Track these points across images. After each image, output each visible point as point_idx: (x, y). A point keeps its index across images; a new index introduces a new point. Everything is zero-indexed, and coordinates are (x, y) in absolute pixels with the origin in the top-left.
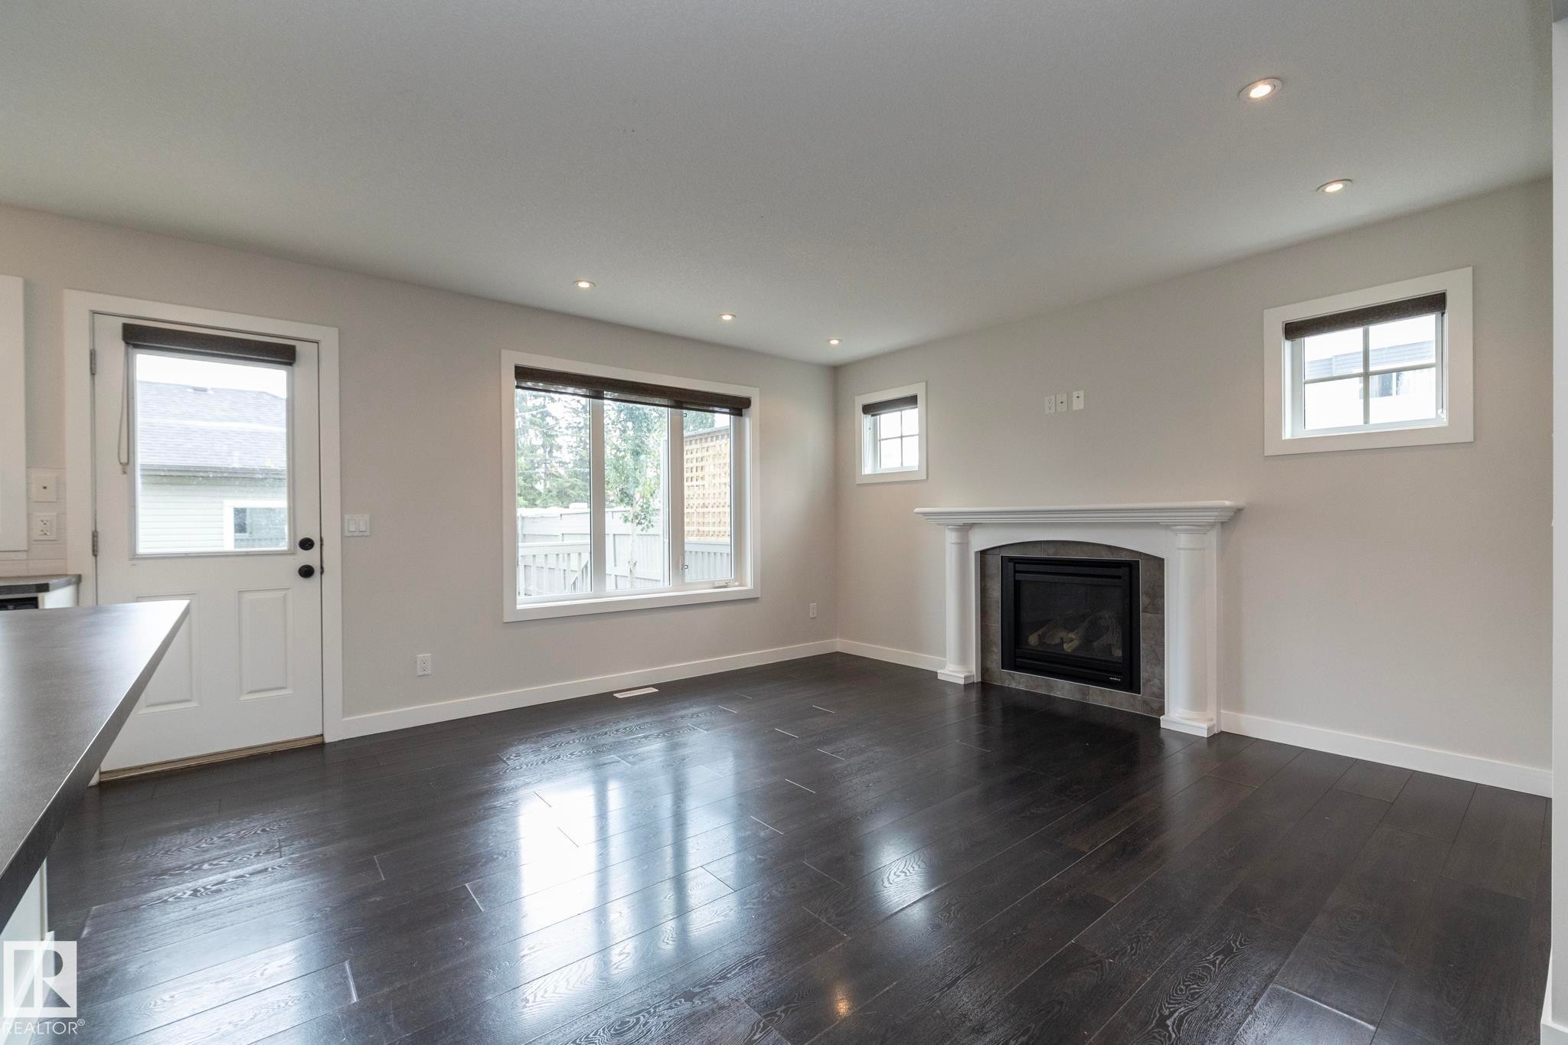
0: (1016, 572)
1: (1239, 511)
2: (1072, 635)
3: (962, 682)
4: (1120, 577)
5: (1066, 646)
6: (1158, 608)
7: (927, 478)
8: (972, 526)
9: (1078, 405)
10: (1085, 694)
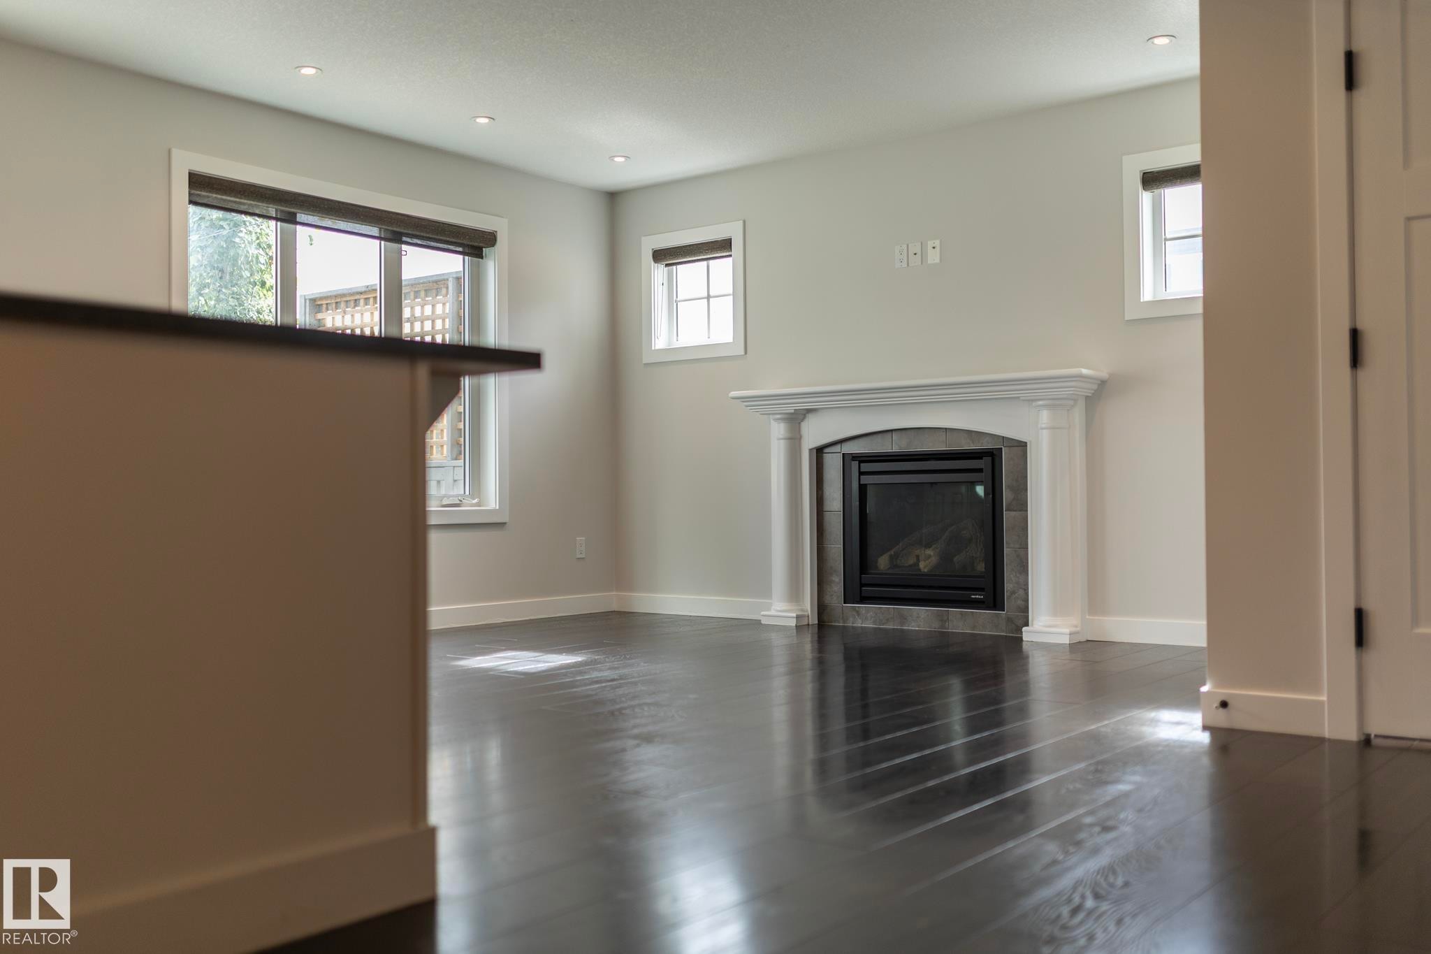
0: (861, 473)
1: (1103, 383)
2: (929, 552)
3: (793, 623)
4: (980, 470)
5: (922, 565)
6: (1022, 506)
7: (746, 353)
8: (806, 411)
9: (933, 257)
10: (943, 620)
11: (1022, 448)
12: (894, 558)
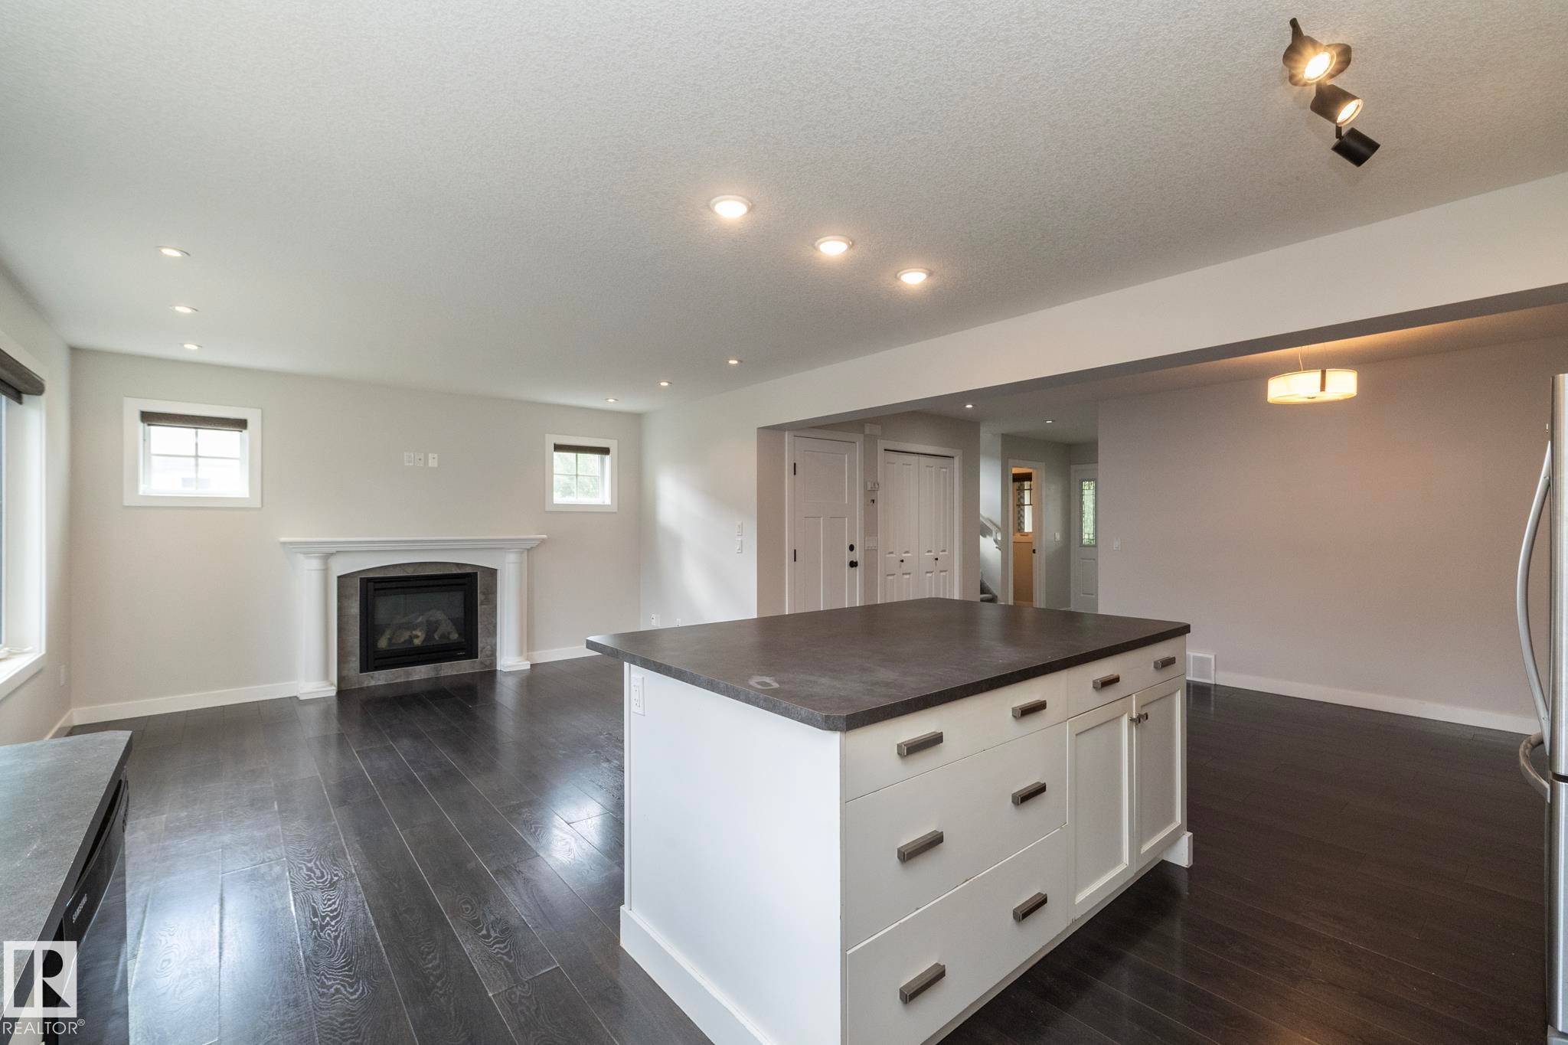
2: (419, 633)
3: (334, 694)
4: (464, 584)
5: (415, 641)
6: (491, 601)
7: (262, 506)
8: (332, 554)
10: (437, 670)
11: (492, 573)
12: (390, 639)
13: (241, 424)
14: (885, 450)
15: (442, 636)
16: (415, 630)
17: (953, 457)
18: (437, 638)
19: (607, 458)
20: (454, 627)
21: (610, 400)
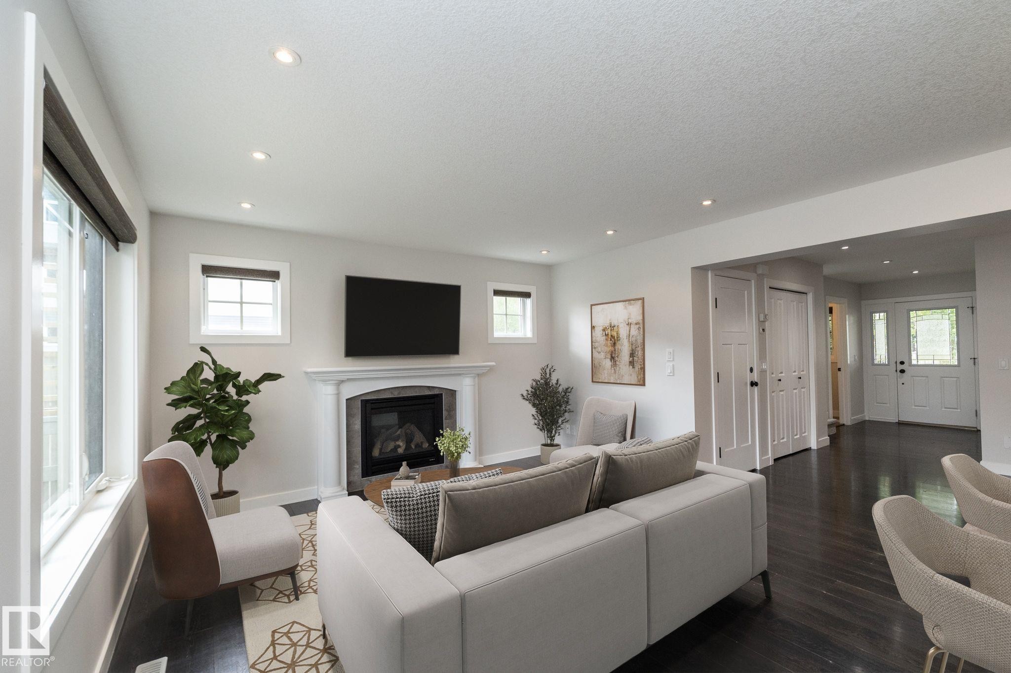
2: (400, 443)
4: (433, 403)
5: (398, 450)
6: (452, 417)
7: (291, 342)
8: (342, 381)
11: (453, 393)
12: (381, 450)
13: (274, 275)
14: (770, 288)
15: (417, 446)
16: (397, 440)
17: (806, 294)
18: (414, 448)
19: (528, 301)
20: (424, 438)
21: (543, 252)
